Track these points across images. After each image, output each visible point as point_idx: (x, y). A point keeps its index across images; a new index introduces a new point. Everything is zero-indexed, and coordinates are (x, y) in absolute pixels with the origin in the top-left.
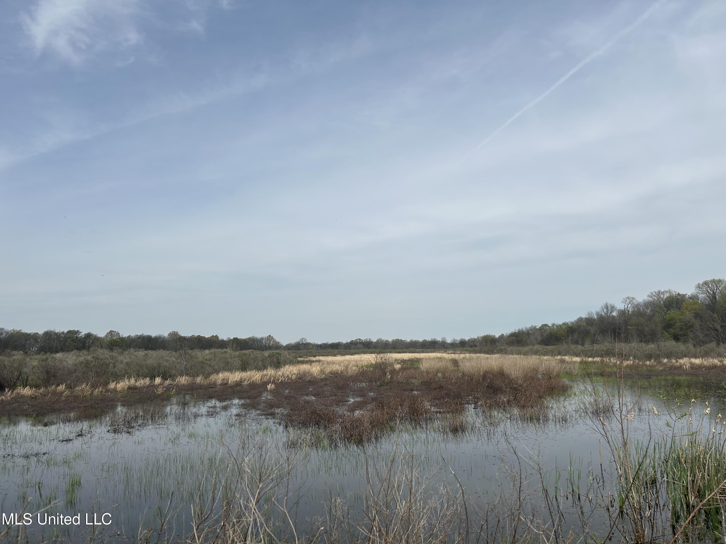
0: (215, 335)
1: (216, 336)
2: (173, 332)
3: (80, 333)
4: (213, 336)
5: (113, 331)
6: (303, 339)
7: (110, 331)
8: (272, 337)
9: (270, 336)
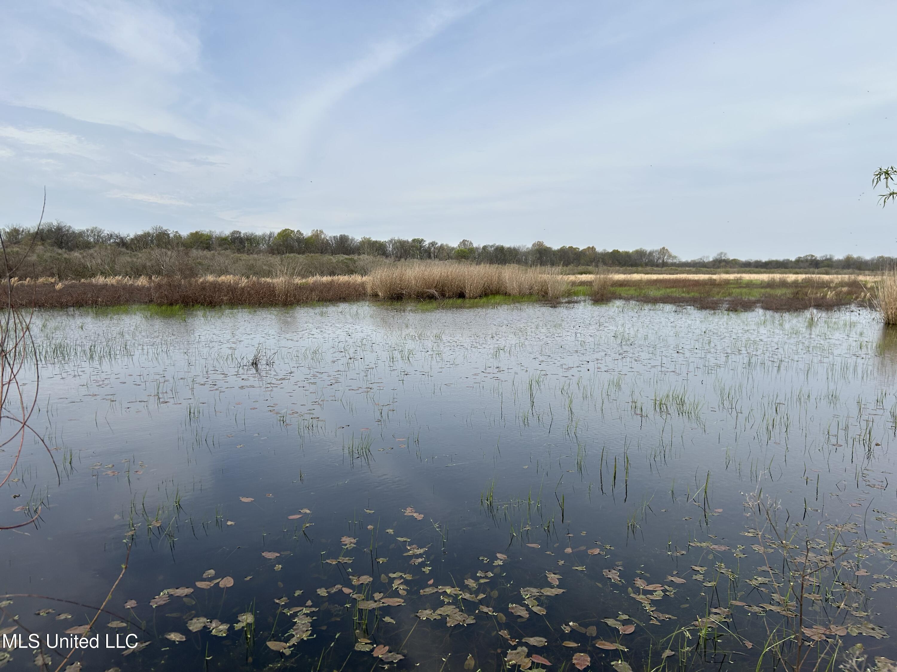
0: (591, 247)
1: (593, 247)
2: (538, 242)
3: (425, 241)
4: (589, 248)
5: (466, 241)
6: (721, 253)
7: (463, 241)
8: (667, 250)
9: (664, 248)
